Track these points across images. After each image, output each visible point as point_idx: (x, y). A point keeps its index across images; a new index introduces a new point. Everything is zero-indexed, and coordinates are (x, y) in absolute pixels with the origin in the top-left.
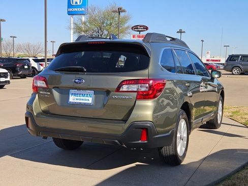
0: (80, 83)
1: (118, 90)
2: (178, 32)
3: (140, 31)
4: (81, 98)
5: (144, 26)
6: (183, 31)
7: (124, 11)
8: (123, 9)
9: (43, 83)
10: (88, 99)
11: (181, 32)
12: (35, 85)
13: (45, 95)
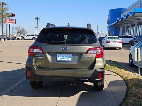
0: (65, 50)
1: (87, 53)
2: (36, 19)
3: (10, 17)
4: (65, 58)
5: (12, 14)
6: (38, 18)
7: (6, 4)
8: (5, 3)
9: (38, 50)
10: (69, 58)
11: (37, 19)
12: (31, 51)
13: (41, 57)
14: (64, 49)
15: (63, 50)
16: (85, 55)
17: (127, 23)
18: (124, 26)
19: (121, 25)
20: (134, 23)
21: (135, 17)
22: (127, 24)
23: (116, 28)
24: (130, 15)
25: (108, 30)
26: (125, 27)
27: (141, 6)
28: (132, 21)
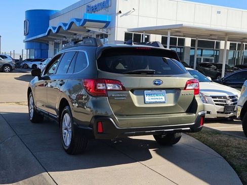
0: (159, 85)
1: (186, 88)
10: (161, 98)
13: (121, 97)
14: (157, 82)
15: (155, 84)
16: (183, 92)
17: (65, 37)
18: (58, 41)
19: (53, 40)
20: (78, 37)
21: (85, 27)
22: (64, 39)
23: (41, 43)
24: (77, 24)
25: (26, 46)
26: (59, 44)
27: (88, 11)
28: (75, 34)
